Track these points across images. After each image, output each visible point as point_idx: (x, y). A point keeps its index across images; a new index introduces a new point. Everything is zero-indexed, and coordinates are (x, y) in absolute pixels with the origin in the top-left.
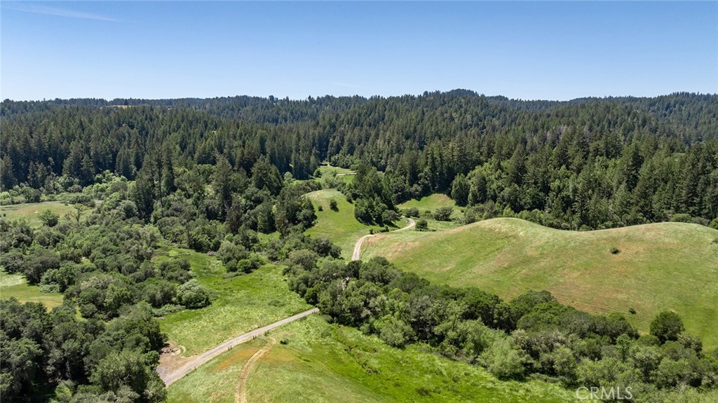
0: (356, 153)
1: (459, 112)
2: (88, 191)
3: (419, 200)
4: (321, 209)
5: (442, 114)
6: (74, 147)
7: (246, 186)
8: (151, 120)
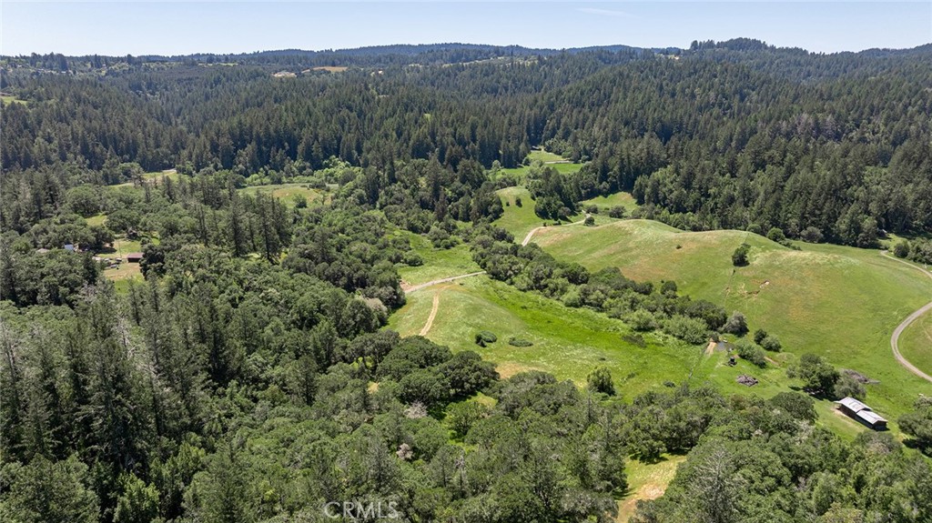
0: (570, 139)
2: (319, 175)
3: (606, 197)
4: (508, 205)
6: (306, 134)
7: (452, 181)
8: (368, 101)
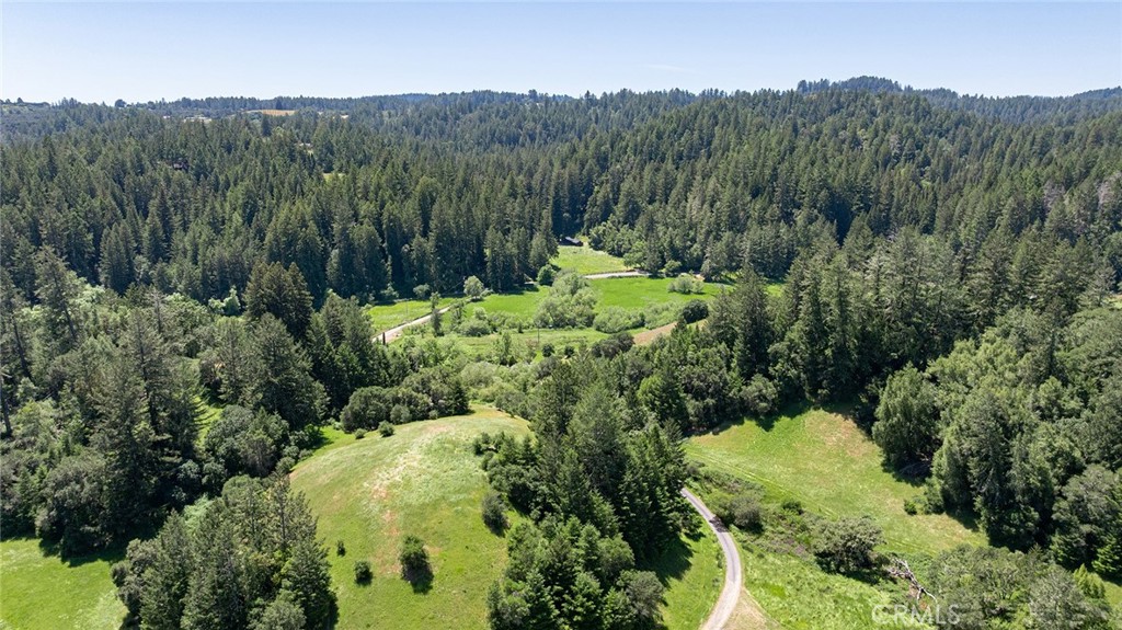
1: (872, 128)
3: (768, 426)
5: (835, 133)
